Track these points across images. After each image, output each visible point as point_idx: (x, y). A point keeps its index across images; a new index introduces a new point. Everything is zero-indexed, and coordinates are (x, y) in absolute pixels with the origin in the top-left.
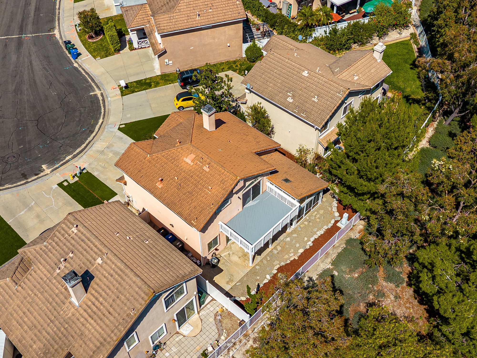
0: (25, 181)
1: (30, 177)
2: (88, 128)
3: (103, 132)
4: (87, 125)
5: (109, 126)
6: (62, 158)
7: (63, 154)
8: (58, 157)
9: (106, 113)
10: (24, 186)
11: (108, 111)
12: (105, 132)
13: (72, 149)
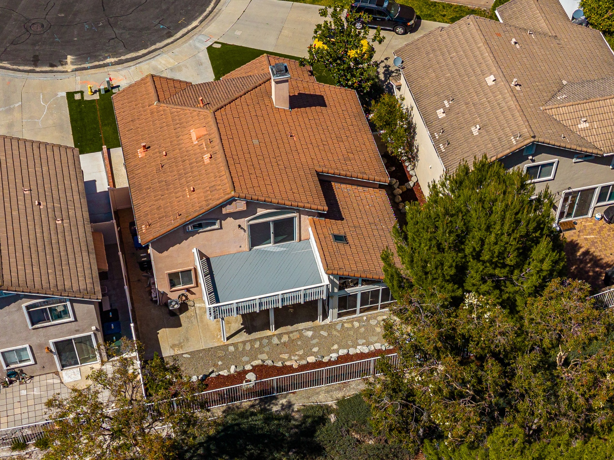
0: (32, 68)
1: (43, 65)
2: (168, 28)
3: (185, 42)
4: (170, 22)
5: (200, 37)
6: (101, 57)
7: (107, 51)
8: (98, 53)
9: (212, 15)
10: (25, 75)
11: (217, 14)
12: (187, 44)
13: (124, 48)
